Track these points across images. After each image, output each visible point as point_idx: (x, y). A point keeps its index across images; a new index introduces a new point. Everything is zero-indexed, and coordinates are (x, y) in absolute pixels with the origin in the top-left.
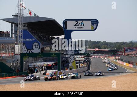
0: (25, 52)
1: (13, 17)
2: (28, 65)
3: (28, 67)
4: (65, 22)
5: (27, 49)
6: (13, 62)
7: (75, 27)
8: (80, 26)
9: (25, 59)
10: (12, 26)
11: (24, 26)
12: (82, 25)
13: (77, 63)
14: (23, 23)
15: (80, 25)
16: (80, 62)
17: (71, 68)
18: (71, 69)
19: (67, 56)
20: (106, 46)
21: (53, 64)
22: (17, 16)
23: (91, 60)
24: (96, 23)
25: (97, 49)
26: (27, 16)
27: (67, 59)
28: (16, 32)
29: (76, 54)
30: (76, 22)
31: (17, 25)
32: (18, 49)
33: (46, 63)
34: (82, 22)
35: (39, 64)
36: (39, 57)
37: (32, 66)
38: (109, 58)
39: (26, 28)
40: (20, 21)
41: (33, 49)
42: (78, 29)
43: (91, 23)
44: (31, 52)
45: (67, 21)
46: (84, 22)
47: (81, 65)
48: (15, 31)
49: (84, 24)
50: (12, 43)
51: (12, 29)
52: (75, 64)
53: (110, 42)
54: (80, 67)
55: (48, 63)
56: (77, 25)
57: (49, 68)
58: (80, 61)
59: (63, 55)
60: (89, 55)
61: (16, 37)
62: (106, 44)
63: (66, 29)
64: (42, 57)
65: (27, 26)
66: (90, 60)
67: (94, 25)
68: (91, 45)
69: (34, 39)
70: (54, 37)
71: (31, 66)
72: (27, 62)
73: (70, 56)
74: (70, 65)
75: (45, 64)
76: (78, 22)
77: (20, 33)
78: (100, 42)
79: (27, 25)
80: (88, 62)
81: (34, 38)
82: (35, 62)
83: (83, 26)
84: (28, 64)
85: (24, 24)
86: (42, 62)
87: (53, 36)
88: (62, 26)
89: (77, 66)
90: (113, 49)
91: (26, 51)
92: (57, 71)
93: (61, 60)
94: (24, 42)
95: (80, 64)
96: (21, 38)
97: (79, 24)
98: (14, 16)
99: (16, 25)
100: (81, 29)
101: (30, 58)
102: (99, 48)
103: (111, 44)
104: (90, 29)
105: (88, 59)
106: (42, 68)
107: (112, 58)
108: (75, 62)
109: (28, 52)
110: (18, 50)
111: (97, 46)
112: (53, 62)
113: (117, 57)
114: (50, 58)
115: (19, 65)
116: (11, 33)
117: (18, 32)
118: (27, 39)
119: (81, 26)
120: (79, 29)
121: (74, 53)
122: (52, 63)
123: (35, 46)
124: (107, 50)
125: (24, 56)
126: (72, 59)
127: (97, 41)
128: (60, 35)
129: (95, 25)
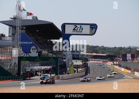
0: (22, 56)
1: (11, 19)
2: (26, 69)
3: (26, 70)
4: (64, 26)
5: (25, 53)
7: (74, 32)
8: (78, 30)
9: (23, 62)
10: (10, 29)
11: (22, 29)
12: (81, 29)
13: (75, 67)
14: (21, 26)
15: (79, 29)
16: (77, 67)
17: (69, 72)
18: (69, 74)
19: (65, 60)
20: (104, 51)
21: (50, 69)
22: (15, 18)
23: (89, 65)
24: (95, 28)
25: (95, 54)
26: (25, 19)
27: (65, 64)
28: (13, 34)
29: (74, 58)
30: (74, 26)
31: (15, 27)
32: (15, 52)
33: (43, 67)
34: (81, 26)
35: (37, 68)
36: (37, 61)
37: (29, 70)
39: (24, 31)
40: (18, 24)
41: (31, 53)
42: (76, 33)
43: (90, 27)
44: (28, 56)
45: (66, 25)
46: (83, 26)
47: (79, 70)
48: (12, 34)
49: (82, 29)
51: (10, 32)
52: (72, 69)
53: (108, 47)
54: (77, 72)
55: (46, 67)
56: (76, 29)
57: (47, 71)
58: (77, 65)
59: (61, 59)
60: (87, 60)
61: (13, 40)
62: (104, 49)
63: (65, 32)
64: (39, 61)
65: (25, 29)
66: (88, 64)
67: (92, 29)
68: (89, 50)
69: (31, 43)
70: (52, 40)
72: (24, 65)
73: (68, 60)
74: (68, 69)
76: (76, 26)
77: (17, 36)
78: (98, 46)
79: (25, 28)
80: (85, 66)
81: (31, 41)
82: (32, 66)
83: (82, 30)
84: (25, 68)
85: (22, 27)
86: (39, 65)
87: (50, 40)
89: (75, 71)
90: (111, 54)
92: (54, 75)
93: (59, 64)
94: (22, 46)
95: (77, 69)
96: (19, 41)
97: (78, 28)
98: (12, 18)
100: (80, 33)
101: (28, 62)
103: (109, 48)
104: (89, 34)
105: (86, 63)
107: (109, 63)
108: (73, 66)
109: (26, 56)
111: (94, 51)
112: (51, 66)
113: (115, 63)
114: (47, 62)
115: (17, 68)
116: (9, 35)
118: (25, 43)
119: (80, 30)
120: (78, 33)
121: (72, 58)
122: (50, 67)
123: (33, 49)
124: (105, 55)
125: (22, 60)
126: (70, 63)
127: (94, 46)
128: (58, 38)
129: (94, 30)
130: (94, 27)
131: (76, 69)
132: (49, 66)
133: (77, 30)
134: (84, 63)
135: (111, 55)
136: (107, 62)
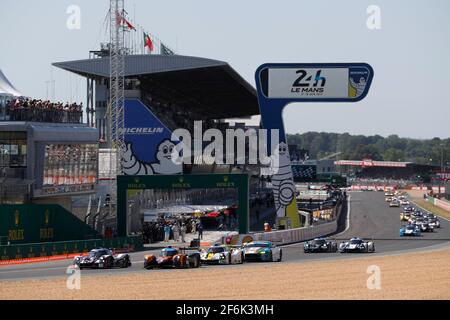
0: (131, 172)
1: (93, 56)
2: (143, 215)
3: (143, 219)
4: (263, 73)
5: (137, 160)
6: (94, 203)
7: (297, 91)
8: (311, 86)
9: (132, 194)
10: (90, 87)
11: (129, 87)
12: (320, 82)
13: (301, 207)
14: (126, 77)
15: (312, 82)
16: (311, 205)
17: (283, 223)
18: (282, 228)
19: (269, 185)
20: (398, 151)
21: (222, 213)
22: (104, 53)
23: (349, 199)
24: (365, 76)
25: (368, 163)
26: (140, 53)
27: (269, 194)
28: (102, 104)
29: (298, 179)
30: (297, 72)
31: (107, 81)
32: (109, 162)
33: (199, 207)
34: (319, 72)
35: (179, 210)
36: (179, 189)
37: (155, 219)
38: (408, 192)
39: (135, 93)
40: (116, 70)
41: (158, 162)
42: (304, 96)
43: (350, 76)
44: (150, 173)
45: (270, 70)
46: (325, 72)
47: (315, 214)
48: (99, 104)
49: (324, 80)
50: (91, 142)
51: (89, 97)
52: (295, 212)
54: (311, 222)
55: (208, 208)
56: (303, 81)
57: (209, 223)
58: (311, 200)
59: (256, 181)
60: (343, 182)
61: (102, 122)
62: (398, 146)
63: (266, 91)
64: (187, 189)
65: (139, 87)
66: (346, 196)
67: (357, 81)
68: (348, 150)
69: (160, 130)
70: (227, 121)
71: (152, 217)
72: (138, 204)
73: (278, 183)
74: (280, 213)
75: (199, 210)
76: (305, 73)
77: (115, 111)
78: (378, 137)
79: (138, 83)
80: (338, 204)
81: (161, 126)
82: (164, 205)
83: (323, 85)
84: (141, 212)
85: (129, 81)
86: (188, 203)
87: (221, 120)
88: (254, 86)
89: (304, 217)
90: (422, 161)
91: (135, 169)
92: (236, 233)
93: (250, 197)
94: (129, 140)
95: (311, 212)
96: (120, 126)
97: (309, 79)
98: (95, 53)
99: (103, 82)
100: (316, 95)
101: (149, 192)
102: (374, 159)
103: (416, 143)
104: (346, 96)
105: (340, 194)
106: (187, 224)
107: (418, 192)
108: (295, 204)
109: (142, 173)
110: (108, 165)
111: (368, 151)
112: (224, 205)
113: (435, 189)
114: (213, 190)
115: (113, 214)
116: (88, 108)
117: (109, 106)
118: (139, 130)
119: (315, 85)
120: (309, 97)
121: (291, 175)
122: (221, 208)
123: (165, 151)
124: (403, 164)
125: (129, 185)
126: (287, 193)
127: (367, 135)
128: (248, 115)
129: (363, 83)
130: (361, 75)
131: (306, 214)
132: (218, 203)
133: (307, 85)
134: (335, 194)
135: (422, 163)
136: (410, 188)
